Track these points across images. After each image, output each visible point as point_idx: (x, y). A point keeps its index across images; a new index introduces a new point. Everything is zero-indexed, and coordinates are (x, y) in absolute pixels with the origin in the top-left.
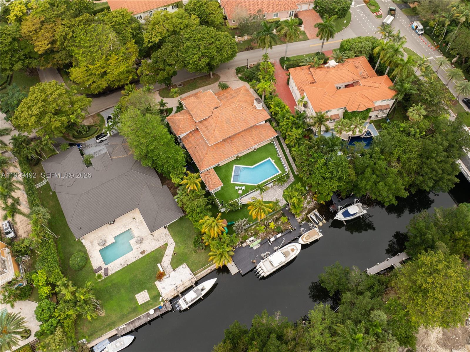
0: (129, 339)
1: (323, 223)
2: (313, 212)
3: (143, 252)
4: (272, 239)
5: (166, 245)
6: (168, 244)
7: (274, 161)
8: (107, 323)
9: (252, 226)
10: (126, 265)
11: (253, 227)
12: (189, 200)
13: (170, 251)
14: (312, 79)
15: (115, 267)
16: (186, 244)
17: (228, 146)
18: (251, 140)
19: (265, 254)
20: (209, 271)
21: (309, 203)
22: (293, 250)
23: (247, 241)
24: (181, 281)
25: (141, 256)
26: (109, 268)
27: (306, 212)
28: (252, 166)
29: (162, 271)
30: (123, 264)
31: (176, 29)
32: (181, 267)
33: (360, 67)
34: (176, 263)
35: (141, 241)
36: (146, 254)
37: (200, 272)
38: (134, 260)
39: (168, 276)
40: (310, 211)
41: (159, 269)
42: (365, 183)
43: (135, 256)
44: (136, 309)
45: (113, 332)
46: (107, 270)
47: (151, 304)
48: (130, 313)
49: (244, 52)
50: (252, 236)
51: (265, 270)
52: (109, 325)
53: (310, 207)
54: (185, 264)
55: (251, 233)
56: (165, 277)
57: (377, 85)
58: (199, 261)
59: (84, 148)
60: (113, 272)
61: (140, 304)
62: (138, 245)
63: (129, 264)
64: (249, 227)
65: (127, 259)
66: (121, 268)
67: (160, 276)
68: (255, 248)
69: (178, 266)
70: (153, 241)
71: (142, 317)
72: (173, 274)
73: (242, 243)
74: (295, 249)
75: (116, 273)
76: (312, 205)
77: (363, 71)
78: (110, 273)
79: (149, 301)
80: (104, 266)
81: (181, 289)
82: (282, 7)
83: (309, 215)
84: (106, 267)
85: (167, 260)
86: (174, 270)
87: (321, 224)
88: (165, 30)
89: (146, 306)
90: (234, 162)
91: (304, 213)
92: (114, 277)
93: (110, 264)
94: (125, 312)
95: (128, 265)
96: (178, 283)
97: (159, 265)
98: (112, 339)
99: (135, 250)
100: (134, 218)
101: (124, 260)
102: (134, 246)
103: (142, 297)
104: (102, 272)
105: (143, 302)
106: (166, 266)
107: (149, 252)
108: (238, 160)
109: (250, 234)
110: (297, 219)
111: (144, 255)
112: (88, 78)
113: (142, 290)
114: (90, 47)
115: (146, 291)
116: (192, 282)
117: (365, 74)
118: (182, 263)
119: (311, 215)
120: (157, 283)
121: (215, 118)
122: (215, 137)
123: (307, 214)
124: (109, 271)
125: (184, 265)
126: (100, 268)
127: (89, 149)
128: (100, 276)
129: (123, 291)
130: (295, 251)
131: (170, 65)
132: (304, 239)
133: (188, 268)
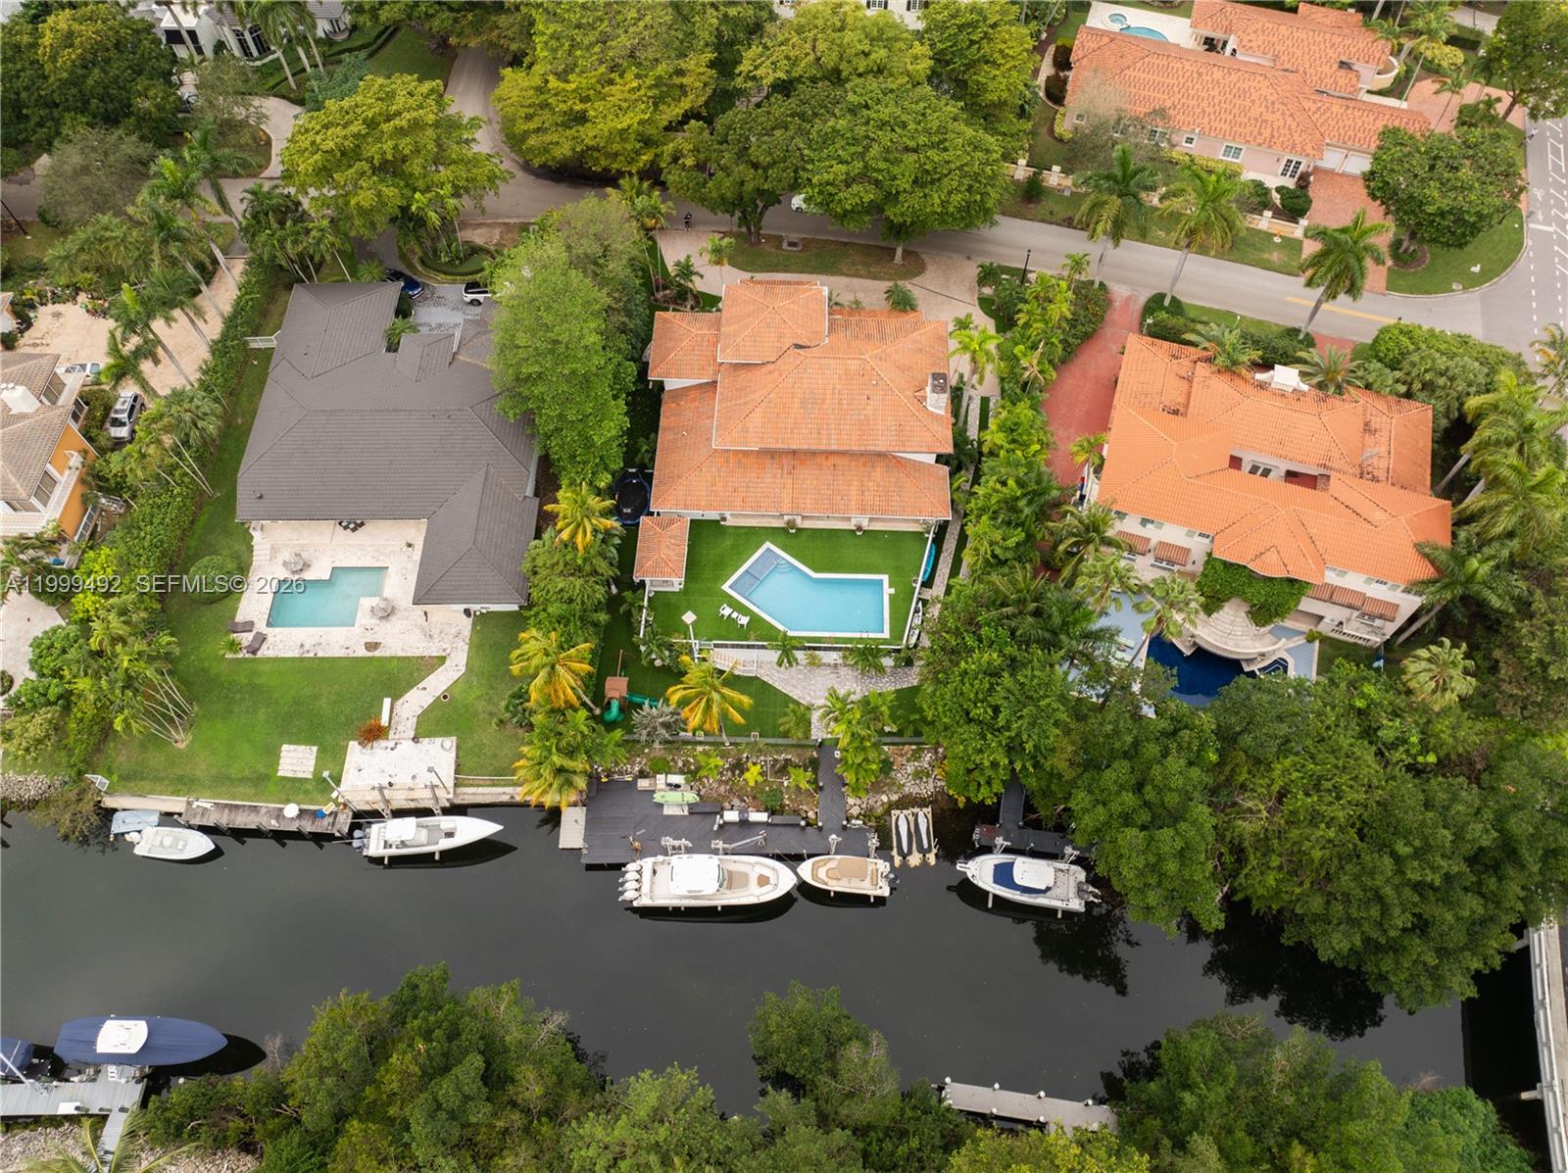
0: (202, 845)
1: (925, 862)
2: (916, 810)
3: (372, 646)
4: (731, 816)
5: (442, 660)
6: (448, 662)
7: (892, 591)
8: (178, 772)
9: (700, 743)
10: (311, 655)
11: (700, 748)
12: (553, 566)
13: (437, 683)
14: (1182, 400)
15: (284, 643)
16: (492, 687)
17: (774, 477)
18: (854, 490)
19: (677, 843)
20: (505, 799)
21: (919, 775)
22: (763, 881)
23: (661, 778)
24: (414, 777)
25: (362, 652)
26: (270, 639)
27: (895, 798)
28: (816, 570)
29: (384, 721)
30: (306, 648)
31: (843, 66)
32: (438, 740)
33: (1382, 437)
34: (429, 725)
35: (387, 613)
36: (377, 653)
37: (479, 786)
38: (341, 653)
39: (391, 744)
40: (904, 803)
41: (380, 713)
42: (1086, 804)
43: (348, 644)
44: (264, 780)
45: (176, 804)
46: (261, 639)
47: (307, 792)
48: (242, 780)
49: (1054, 227)
50: (682, 772)
51: (645, 889)
52: (181, 780)
53: (915, 790)
54: (454, 739)
55: (686, 763)
56: (383, 743)
57: (1378, 516)
58: (495, 756)
59: (426, 299)
60: (271, 654)
61: (279, 774)
62: (375, 621)
63: (320, 655)
64: (686, 742)
65: (323, 641)
66: (296, 654)
67: (373, 733)
68: (667, 811)
69: (430, 734)
70: (418, 632)
71: (263, 811)
72: (407, 745)
73: (642, 775)
74: (772, 881)
75: (276, 659)
76: (927, 789)
77: (1383, 451)
78: (265, 652)
79: (306, 779)
80: (261, 626)
81: (400, 800)
82: (1267, 133)
83: (898, 812)
84: (265, 630)
85: (416, 701)
86: (415, 739)
87: (915, 860)
88: (812, 57)
89: (293, 787)
90: (772, 533)
91: (884, 798)
92: (267, 667)
93: (277, 630)
94: (234, 773)
95: (315, 658)
96: (402, 779)
97: (387, 702)
98: (168, 818)
99: (357, 630)
100: (409, 545)
101: (316, 639)
102: (364, 619)
103: (297, 760)
104: (246, 638)
105: (290, 775)
106: (405, 715)
107: (387, 654)
108: (790, 536)
109: (680, 764)
110: (851, 801)
111: (370, 654)
112: (531, 111)
113: (308, 741)
114: (579, 26)
115: (315, 748)
116: (437, 799)
117: (1383, 464)
118: (447, 733)
119: (902, 817)
120: (353, 745)
121: (776, 374)
122: (745, 430)
123: (891, 806)
124: (264, 646)
125: (450, 742)
126: (249, 626)
127: (434, 310)
128: (235, 646)
129: (262, 715)
130: (768, 888)
131: (755, 166)
132: (822, 873)
133: (454, 755)
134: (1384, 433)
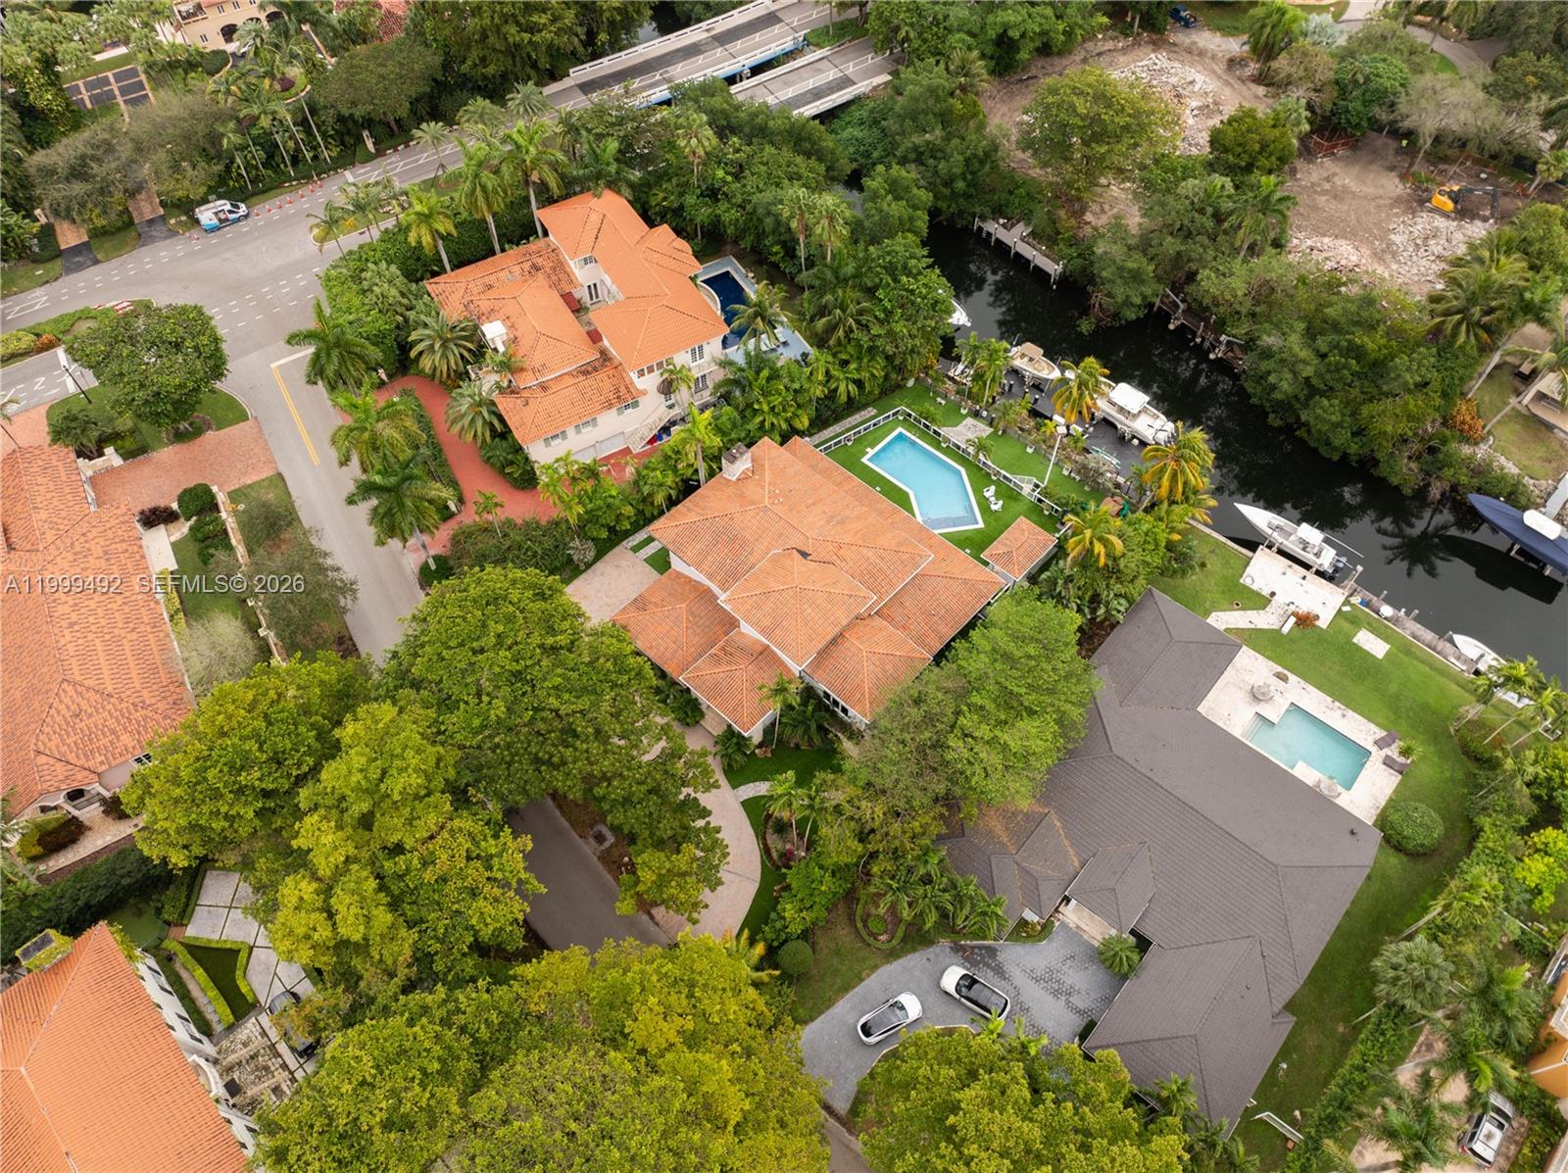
0: (1462, 641)
3: (1283, 678)
7: (869, 450)
10: (1337, 704)
15: (1362, 730)
16: (1197, 592)
25: (1292, 678)
26: (1371, 741)
29: (1293, 620)
30: (1340, 712)
32: (1255, 587)
34: (1255, 599)
36: (1280, 669)
38: (1311, 688)
39: (1294, 606)
41: (1293, 627)
43: (1303, 692)
44: (1403, 649)
46: (1381, 744)
47: (1371, 623)
48: (1418, 659)
54: (1242, 581)
56: (1299, 610)
60: (1373, 728)
61: (1388, 647)
63: (1330, 699)
66: (1350, 713)
67: (1305, 621)
69: (1258, 594)
70: (1238, 666)
72: (1281, 598)
75: (1370, 719)
77: (502, 274)
78: (1381, 733)
79: (1368, 630)
80: (1377, 756)
81: (1302, 571)
84: (1373, 749)
85: (1263, 619)
86: (1271, 597)
89: (1380, 631)
92: (1381, 719)
93: (1362, 743)
94: (1425, 668)
95: (1336, 697)
96: (1293, 578)
97: (1286, 630)
99: (1291, 698)
101: (1328, 712)
102: (1282, 701)
103: (1372, 644)
104: (1392, 752)
105: (1380, 640)
106: (1274, 617)
111: (1286, 672)
113: (1359, 648)
115: (1355, 640)
118: (1246, 588)
120: (1323, 623)
124: (1378, 737)
125: (1246, 580)
126: (1388, 762)
128: (1406, 752)
129: (1393, 688)
133: (1248, 570)
134: (486, 280)
